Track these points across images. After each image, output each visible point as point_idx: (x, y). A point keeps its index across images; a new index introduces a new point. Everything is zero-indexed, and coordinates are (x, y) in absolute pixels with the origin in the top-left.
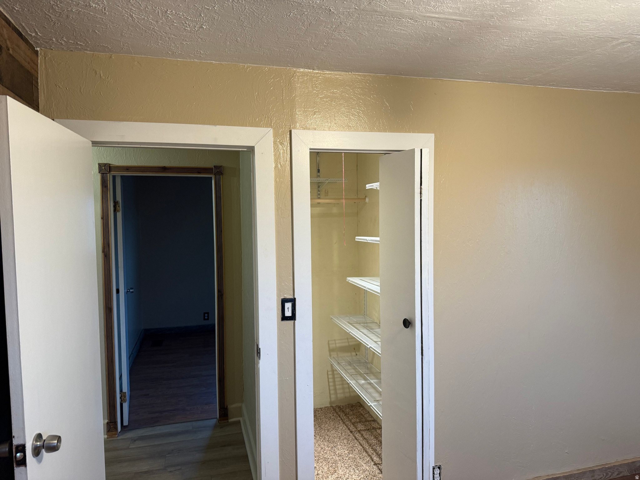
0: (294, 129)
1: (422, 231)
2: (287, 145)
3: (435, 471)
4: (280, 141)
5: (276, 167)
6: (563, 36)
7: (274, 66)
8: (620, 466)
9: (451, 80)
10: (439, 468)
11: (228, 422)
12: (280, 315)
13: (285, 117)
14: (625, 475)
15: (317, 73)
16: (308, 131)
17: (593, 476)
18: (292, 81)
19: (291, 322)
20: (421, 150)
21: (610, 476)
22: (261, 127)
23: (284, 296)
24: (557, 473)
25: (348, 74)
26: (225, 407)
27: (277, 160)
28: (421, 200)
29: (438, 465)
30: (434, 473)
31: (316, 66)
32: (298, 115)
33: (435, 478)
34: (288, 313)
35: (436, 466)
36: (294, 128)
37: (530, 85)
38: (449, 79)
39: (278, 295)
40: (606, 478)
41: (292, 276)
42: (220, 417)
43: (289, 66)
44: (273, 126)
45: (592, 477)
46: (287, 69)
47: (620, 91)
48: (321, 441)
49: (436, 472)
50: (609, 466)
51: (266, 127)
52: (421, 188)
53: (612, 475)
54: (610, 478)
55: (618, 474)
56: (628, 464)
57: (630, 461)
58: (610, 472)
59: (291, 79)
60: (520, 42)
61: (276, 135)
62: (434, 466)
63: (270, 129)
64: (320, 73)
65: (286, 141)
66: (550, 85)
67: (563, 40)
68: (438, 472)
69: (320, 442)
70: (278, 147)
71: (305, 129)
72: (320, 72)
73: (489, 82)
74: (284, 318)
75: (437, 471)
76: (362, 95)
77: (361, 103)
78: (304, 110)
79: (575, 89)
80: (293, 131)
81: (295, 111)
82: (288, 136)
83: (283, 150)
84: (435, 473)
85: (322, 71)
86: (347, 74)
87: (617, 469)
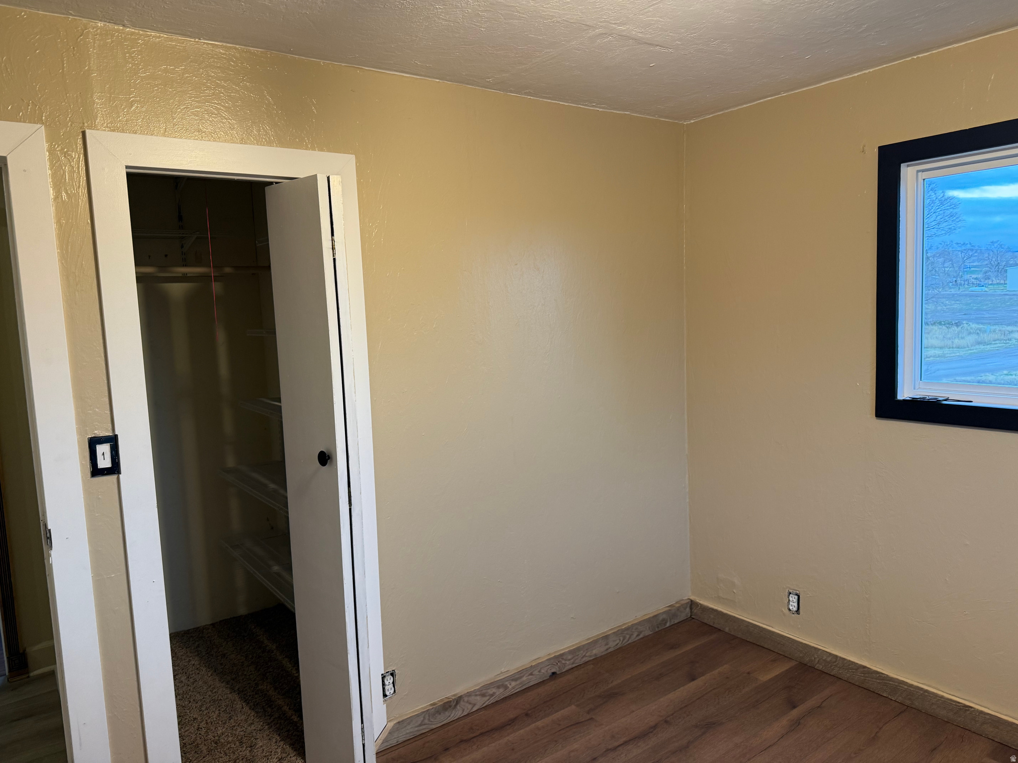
0: (91, 129)
1: (340, 310)
2: (79, 157)
3: (386, 681)
4: (63, 149)
5: (58, 197)
6: (520, 13)
7: (39, 11)
8: (640, 623)
9: (376, 70)
10: (392, 674)
11: (29, 677)
12: (89, 466)
13: (70, 106)
14: (647, 635)
15: (132, 34)
16: (119, 133)
17: (607, 644)
18: (80, 41)
19: (113, 478)
20: (328, 178)
21: (628, 640)
22: (20, 121)
23: (95, 434)
24: (562, 648)
25: (194, 41)
26: (21, 651)
27: (58, 183)
28: (334, 260)
29: (390, 670)
30: (384, 684)
31: (127, 20)
32: (97, 104)
33: (387, 690)
34: (104, 462)
35: (387, 673)
36: (93, 127)
37: (498, 90)
38: (374, 69)
39: (80, 432)
40: (624, 642)
41: (107, 396)
42: (10, 671)
43: (71, 14)
44: (46, 122)
45: (605, 645)
46: (68, 20)
47: (619, 110)
48: (209, 675)
49: (388, 682)
50: (627, 626)
51: (30, 122)
52: (333, 240)
53: (630, 638)
54: (629, 642)
55: (638, 635)
56: (649, 620)
57: (651, 615)
58: (627, 634)
59: (79, 37)
60: (462, 16)
61: (52, 138)
62: (383, 672)
63: (39, 125)
64: (138, 34)
65: (75, 150)
66: (526, 94)
67: (521, 20)
68: (391, 681)
69: (207, 678)
70: (59, 160)
71: (114, 131)
72: (137, 31)
73: (438, 81)
74: (96, 472)
75: (389, 680)
76: (222, 80)
77: (222, 93)
78: (110, 96)
79: (561, 103)
80: (88, 132)
81: (92, 97)
82: (80, 141)
83: (71, 165)
84: (386, 683)
85: (142, 31)
86: (191, 41)
87: (636, 629)
